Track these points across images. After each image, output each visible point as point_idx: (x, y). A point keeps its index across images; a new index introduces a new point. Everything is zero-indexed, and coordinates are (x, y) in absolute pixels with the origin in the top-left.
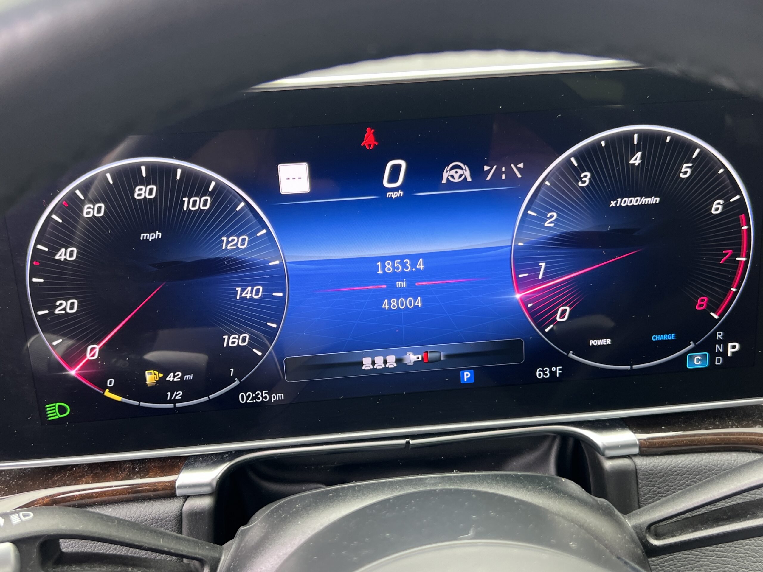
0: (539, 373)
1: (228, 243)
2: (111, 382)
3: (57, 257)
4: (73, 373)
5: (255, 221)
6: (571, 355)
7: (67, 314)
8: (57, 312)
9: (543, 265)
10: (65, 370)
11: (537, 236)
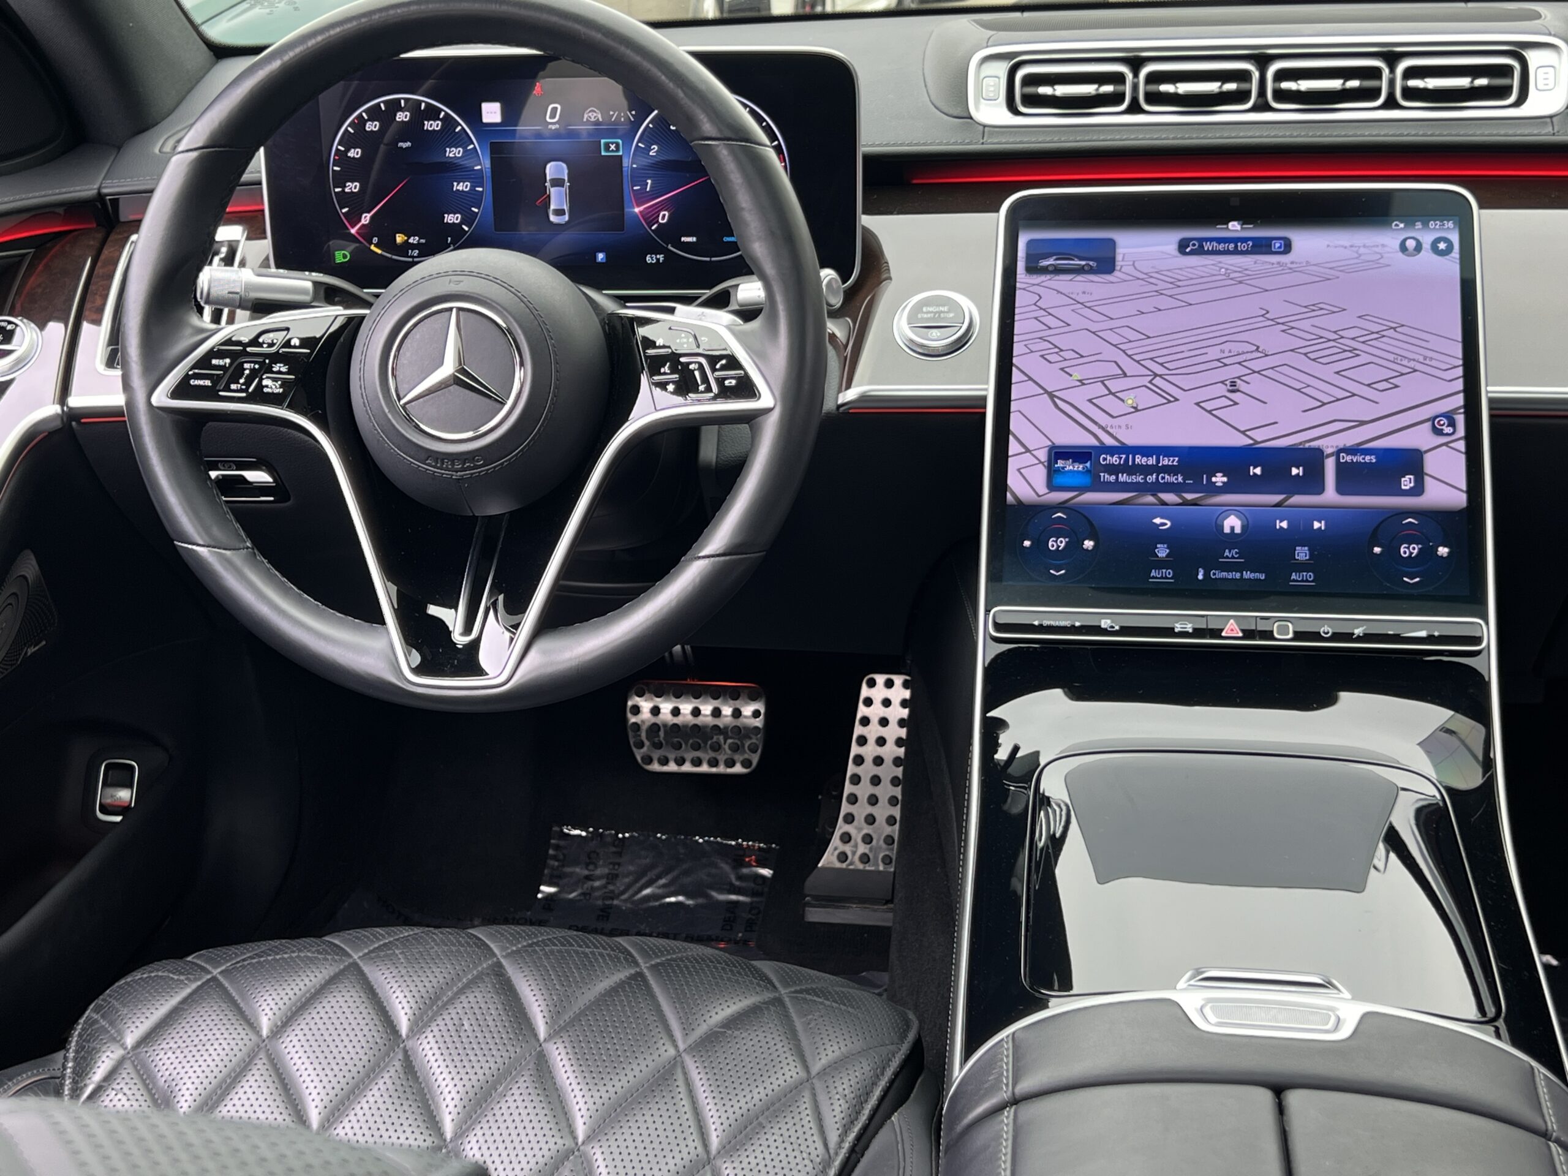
0: (648, 259)
1: (450, 152)
2: (375, 240)
3: (349, 155)
4: (353, 231)
5: (466, 139)
6: (670, 247)
7: (352, 192)
8: (347, 190)
9: (649, 181)
10: (348, 229)
11: (644, 161)
